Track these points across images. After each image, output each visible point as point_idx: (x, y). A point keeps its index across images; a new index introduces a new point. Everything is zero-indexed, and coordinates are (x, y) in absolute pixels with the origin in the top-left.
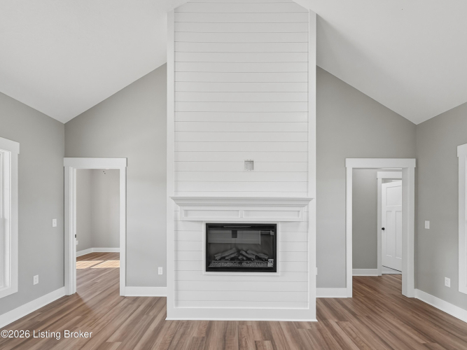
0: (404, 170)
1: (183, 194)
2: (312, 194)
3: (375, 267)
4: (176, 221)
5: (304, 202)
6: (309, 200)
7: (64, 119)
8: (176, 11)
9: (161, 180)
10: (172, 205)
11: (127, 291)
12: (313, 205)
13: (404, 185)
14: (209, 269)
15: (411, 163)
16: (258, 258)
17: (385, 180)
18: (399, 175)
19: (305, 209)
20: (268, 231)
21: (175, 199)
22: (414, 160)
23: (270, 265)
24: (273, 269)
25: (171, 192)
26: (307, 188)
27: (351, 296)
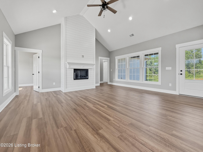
0: (108, 60)
2: (95, 63)
4: (66, 68)
5: (93, 65)
8: (66, 18)
12: (95, 66)
13: (108, 63)
14: (74, 79)
15: (109, 59)
16: (85, 76)
17: (104, 62)
18: (107, 61)
20: (86, 71)
23: (87, 78)
24: (88, 79)
26: (94, 62)
27: (99, 85)
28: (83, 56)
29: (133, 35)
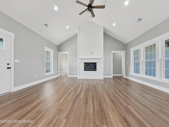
0: (124, 53)
1: (80, 57)
3: (121, 74)
4: (79, 62)
6: (102, 58)
7: (58, 45)
8: (79, 27)
9: (77, 56)
10: (78, 59)
11: (69, 76)
13: (124, 56)
14: (85, 70)
16: (93, 68)
19: (101, 60)
20: (95, 64)
21: (79, 58)
22: (125, 51)
23: (95, 70)
24: (96, 70)
25: (78, 57)
26: (102, 56)
27: (112, 77)
28: (92, 52)
29: (140, 19)
